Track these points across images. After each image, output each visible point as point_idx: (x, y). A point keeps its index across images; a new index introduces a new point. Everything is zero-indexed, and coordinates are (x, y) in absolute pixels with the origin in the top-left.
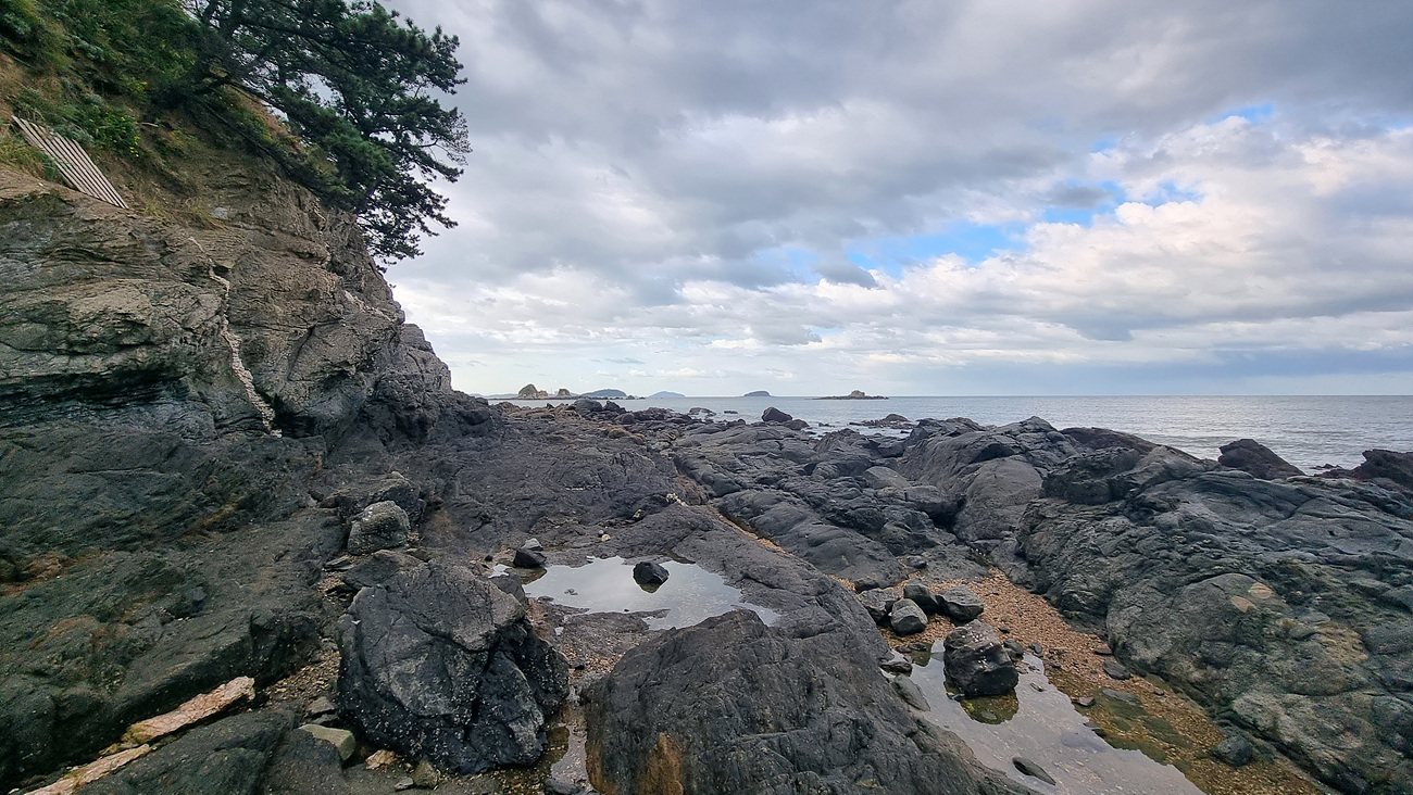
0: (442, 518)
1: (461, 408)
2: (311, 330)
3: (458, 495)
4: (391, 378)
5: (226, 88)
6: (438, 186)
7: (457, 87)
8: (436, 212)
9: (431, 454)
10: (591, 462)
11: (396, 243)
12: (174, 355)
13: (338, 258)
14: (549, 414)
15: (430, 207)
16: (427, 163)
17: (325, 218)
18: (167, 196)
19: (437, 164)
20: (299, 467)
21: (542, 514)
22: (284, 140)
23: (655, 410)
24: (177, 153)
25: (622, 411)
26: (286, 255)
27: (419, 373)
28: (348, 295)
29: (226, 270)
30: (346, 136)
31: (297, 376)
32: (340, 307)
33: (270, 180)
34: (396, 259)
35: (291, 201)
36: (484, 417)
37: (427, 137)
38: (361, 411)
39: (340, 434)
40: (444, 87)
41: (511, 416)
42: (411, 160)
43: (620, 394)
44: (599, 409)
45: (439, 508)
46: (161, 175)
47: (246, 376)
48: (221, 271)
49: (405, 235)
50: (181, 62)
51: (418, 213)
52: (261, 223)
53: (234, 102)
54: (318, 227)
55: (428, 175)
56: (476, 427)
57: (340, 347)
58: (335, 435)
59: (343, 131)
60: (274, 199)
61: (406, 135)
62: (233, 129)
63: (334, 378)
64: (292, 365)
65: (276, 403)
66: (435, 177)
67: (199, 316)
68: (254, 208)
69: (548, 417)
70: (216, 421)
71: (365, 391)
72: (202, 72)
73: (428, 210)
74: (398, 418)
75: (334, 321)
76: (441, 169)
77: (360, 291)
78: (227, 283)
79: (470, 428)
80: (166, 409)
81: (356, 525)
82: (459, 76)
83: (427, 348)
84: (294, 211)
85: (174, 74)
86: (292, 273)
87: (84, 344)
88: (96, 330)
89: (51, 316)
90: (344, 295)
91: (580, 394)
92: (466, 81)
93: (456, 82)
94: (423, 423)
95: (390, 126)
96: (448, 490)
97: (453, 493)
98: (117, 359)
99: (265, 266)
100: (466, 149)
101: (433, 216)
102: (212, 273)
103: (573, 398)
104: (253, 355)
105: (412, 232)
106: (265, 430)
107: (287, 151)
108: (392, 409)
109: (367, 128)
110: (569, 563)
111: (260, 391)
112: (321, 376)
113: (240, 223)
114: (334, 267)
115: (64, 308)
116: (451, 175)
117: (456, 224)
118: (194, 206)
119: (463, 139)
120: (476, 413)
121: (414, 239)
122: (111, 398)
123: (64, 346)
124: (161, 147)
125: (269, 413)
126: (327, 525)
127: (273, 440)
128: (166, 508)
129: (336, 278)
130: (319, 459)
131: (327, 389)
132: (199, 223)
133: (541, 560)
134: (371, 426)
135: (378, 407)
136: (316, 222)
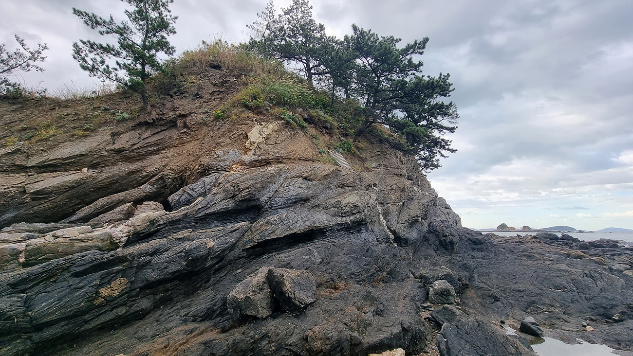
0: (470, 293)
1: (469, 236)
2: (404, 203)
3: (477, 282)
4: (435, 222)
5: (373, 124)
6: (446, 136)
7: (450, 94)
8: (447, 147)
9: (458, 258)
10: (564, 274)
11: (430, 163)
12: (365, 216)
13: (410, 174)
14: (520, 241)
15: (444, 146)
16: (441, 128)
17: (404, 159)
18: (360, 163)
19: (445, 127)
20: (404, 259)
21: (533, 302)
22: (390, 135)
23: (607, 241)
24: (362, 149)
25: (576, 240)
26: (393, 176)
27: (446, 219)
28: (415, 188)
29: (376, 184)
30: (411, 127)
31: (400, 222)
32: (413, 193)
33: (387, 150)
34: (431, 170)
35: (394, 155)
36: (483, 241)
37: (440, 118)
38: (424, 237)
39: (417, 246)
40: (445, 95)
41: (496, 241)
42: (433, 129)
43: (571, 230)
44: (556, 238)
45: (468, 288)
46: (359, 157)
47: (384, 222)
48: (375, 185)
49: (433, 159)
50: (362, 121)
51: (439, 150)
52: (385, 166)
53: (375, 128)
54: (402, 163)
55: (442, 133)
56: (479, 247)
57: (414, 210)
58: (416, 246)
59: (410, 126)
60: (388, 157)
61: (431, 120)
62: (375, 137)
63: (413, 223)
64: (398, 218)
65: (394, 232)
66: (445, 133)
67: (371, 201)
68: (383, 161)
69: (519, 242)
70: (377, 239)
71: (425, 228)
72: (367, 121)
73: (443, 147)
74: (440, 240)
75: (411, 199)
76: (447, 129)
77: (419, 186)
78: (377, 189)
79: (476, 247)
80: (364, 234)
81: (431, 289)
82: (451, 88)
83: (449, 208)
84: (395, 159)
85: (360, 125)
86: (395, 182)
87: (345, 213)
88: (347, 209)
89: (337, 205)
90: (413, 188)
91: (539, 229)
92: (454, 89)
93: (449, 91)
94: (452, 243)
95: (424, 118)
96: (471, 278)
97: (474, 281)
98: (352, 218)
99: (387, 181)
100: (457, 117)
101: (446, 150)
102: (373, 186)
103: (534, 231)
104: (386, 214)
105: (436, 158)
106: (391, 243)
107: (391, 139)
108: (437, 236)
109: (416, 122)
110: (562, 339)
111: (389, 228)
112: (408, 222)
113: (379, 168)
114: (409, 178)
115: (339, 202)
116: (452, 130)
117: (456, 150)
118: (367, 164)
119: (455, 113)
120: (478, 239)
121: (437, 161)
122: (350, 231)
123: (340, 214)
124: (357, 147)
125: (392, 236)
126: (419, 287)
127: (394, 247)
128: (368, 271)
129: (410, 182)
130: (411, 257)
131: (411, 227)
132: (368, 170)
133: (540, 332)
134: (429, 243)
135: (431, 235)
136: (402, 162)
